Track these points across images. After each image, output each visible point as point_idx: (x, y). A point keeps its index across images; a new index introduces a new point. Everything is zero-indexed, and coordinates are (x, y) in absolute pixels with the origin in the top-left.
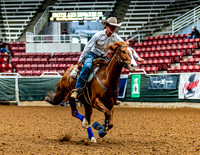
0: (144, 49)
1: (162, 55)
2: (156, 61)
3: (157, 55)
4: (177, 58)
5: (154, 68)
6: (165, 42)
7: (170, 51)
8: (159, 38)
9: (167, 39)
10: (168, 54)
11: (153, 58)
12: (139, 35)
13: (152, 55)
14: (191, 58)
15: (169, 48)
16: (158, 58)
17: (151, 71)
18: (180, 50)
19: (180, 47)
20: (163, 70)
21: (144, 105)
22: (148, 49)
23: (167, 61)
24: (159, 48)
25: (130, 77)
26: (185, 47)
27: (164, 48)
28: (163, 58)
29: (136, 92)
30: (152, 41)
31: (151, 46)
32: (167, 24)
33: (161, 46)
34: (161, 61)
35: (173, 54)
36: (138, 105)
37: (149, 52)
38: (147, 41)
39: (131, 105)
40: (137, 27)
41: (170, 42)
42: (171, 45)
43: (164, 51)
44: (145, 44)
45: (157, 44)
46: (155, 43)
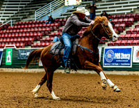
0: (15, 31)
1: (28, 35)
2: (23, 40)
3: (24, 35)
4: (38, 38)
5: (22, 44)
6: (30, 26)
7: (33, 32)
9: (31, 24)
10: (32, 34)
11: (21, 37)
12: (11, 21)
13: (20, 35)
14: (48, 38)
15: (33, 30)
16: (25, 37)
17: (20, 46)
18: (40, 32)
19: (40, 29)
20: (28, 45)
21: (15, 70)
22: (18, 31)
23: (31, 39)
24: (25, 30)
25: (5, 51)
26: (44, 29)
27: (29, 30)
28: (28, 37)
29: (9, 61)
30: (21, 25)
31: (19, 29)
33: (27, 28)
34: (27, 39)
35: (35, 34)
36: (10, 70)
37: (19, 33)
38: (17, 25)
39: (5, 70)
40: (10, 15)
41: (33, 26)
42: (34, 28)
43: (29, 32)
44: (16, 27)
45: (24, 27)
46: (23, 26)
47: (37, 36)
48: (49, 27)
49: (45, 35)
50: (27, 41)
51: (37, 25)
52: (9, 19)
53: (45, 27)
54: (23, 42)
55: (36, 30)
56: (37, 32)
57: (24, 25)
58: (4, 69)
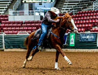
0: (77, 19)
1: (87, 22)
2: (84, 25)
3: (84, 22)
4: (96, 24)
5: (83, 29)
6: (89, 14)
7: (92, 19)
8: (85, 12)
9: (90, 13)
10: (91, 21)
11: (82, 24)
12: (74, 10)
13: (81, 22)
15: (91, 18)
16: (85, 24)
17: (81, 31)
20: (88, 30)
21: (77, 50)
22: (79, 19)
23: (90, 25)
24: (85, 18)
25: (69, 35)
27: (88, 18)
28: (88, 23)
29: (72, 43)
30: (82, 14)
31: (81, 17)
32: (90, 4)
33: (86, 16)
34: (87, 25)
35: (94, 21)
36: (73, 50)
37: (80, 20)
38: (79, 14)
39: (70, 50)
40: (73, 6)
41: (92, 14)
42: (92, 16)
43: (88, 20)
44: (77, 15)
45: (85, 16)
46: (83, 15)
52: (72, 9)
58: (68, 49)
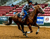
47: (7, 12)
48: (12, 8)
49: (11, 11)
50: (3, 14)
51: (7, 8)
53: (10, 8)
54: (2, 14)
55: (7, 9)
56: (7, 10)
57: (2, 7)
